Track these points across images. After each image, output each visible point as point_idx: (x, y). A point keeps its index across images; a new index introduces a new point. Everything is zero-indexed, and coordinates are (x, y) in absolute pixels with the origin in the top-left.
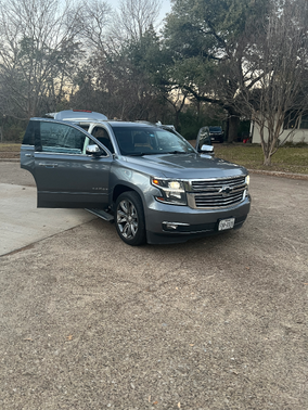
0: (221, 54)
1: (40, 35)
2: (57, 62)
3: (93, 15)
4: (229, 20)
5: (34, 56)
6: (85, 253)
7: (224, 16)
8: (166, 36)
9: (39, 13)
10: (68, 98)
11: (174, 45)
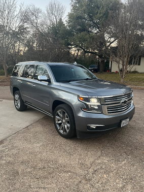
0: (95, 31)
1: (7, 23)
2: (16, 36)
3: (33, 14)
4: (100, 14)
5: (5, 33)
6: (37, 146)
7: (97, 12)
8: (68, 23)
9: (6, 12)
10: (22, 53)
11: (73, 27)
